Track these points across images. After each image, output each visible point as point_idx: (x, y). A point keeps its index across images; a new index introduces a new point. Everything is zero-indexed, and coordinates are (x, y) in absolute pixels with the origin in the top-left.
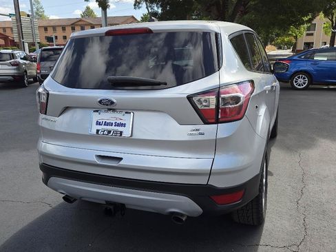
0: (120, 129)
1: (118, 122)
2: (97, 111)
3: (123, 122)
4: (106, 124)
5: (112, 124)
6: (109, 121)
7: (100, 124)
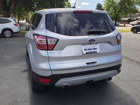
0: (95, 50)
1: (94, 48)
2: (84, 45)
3: (95, 48)
4: (89, 49)
5: (91, 49)
6: (90, 48)
7: (86, 50)
